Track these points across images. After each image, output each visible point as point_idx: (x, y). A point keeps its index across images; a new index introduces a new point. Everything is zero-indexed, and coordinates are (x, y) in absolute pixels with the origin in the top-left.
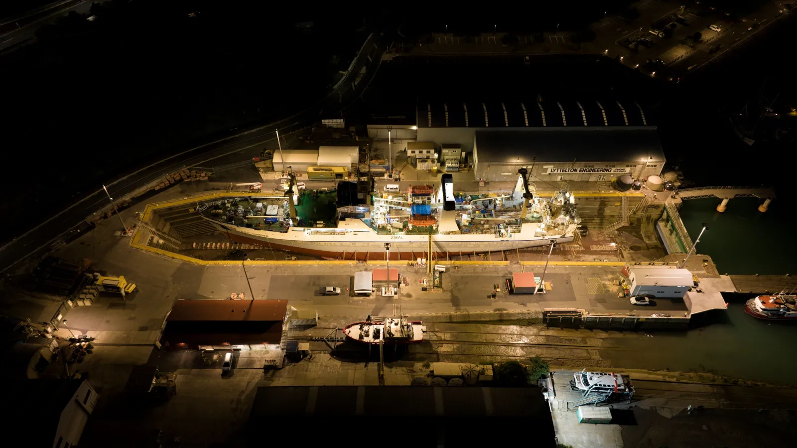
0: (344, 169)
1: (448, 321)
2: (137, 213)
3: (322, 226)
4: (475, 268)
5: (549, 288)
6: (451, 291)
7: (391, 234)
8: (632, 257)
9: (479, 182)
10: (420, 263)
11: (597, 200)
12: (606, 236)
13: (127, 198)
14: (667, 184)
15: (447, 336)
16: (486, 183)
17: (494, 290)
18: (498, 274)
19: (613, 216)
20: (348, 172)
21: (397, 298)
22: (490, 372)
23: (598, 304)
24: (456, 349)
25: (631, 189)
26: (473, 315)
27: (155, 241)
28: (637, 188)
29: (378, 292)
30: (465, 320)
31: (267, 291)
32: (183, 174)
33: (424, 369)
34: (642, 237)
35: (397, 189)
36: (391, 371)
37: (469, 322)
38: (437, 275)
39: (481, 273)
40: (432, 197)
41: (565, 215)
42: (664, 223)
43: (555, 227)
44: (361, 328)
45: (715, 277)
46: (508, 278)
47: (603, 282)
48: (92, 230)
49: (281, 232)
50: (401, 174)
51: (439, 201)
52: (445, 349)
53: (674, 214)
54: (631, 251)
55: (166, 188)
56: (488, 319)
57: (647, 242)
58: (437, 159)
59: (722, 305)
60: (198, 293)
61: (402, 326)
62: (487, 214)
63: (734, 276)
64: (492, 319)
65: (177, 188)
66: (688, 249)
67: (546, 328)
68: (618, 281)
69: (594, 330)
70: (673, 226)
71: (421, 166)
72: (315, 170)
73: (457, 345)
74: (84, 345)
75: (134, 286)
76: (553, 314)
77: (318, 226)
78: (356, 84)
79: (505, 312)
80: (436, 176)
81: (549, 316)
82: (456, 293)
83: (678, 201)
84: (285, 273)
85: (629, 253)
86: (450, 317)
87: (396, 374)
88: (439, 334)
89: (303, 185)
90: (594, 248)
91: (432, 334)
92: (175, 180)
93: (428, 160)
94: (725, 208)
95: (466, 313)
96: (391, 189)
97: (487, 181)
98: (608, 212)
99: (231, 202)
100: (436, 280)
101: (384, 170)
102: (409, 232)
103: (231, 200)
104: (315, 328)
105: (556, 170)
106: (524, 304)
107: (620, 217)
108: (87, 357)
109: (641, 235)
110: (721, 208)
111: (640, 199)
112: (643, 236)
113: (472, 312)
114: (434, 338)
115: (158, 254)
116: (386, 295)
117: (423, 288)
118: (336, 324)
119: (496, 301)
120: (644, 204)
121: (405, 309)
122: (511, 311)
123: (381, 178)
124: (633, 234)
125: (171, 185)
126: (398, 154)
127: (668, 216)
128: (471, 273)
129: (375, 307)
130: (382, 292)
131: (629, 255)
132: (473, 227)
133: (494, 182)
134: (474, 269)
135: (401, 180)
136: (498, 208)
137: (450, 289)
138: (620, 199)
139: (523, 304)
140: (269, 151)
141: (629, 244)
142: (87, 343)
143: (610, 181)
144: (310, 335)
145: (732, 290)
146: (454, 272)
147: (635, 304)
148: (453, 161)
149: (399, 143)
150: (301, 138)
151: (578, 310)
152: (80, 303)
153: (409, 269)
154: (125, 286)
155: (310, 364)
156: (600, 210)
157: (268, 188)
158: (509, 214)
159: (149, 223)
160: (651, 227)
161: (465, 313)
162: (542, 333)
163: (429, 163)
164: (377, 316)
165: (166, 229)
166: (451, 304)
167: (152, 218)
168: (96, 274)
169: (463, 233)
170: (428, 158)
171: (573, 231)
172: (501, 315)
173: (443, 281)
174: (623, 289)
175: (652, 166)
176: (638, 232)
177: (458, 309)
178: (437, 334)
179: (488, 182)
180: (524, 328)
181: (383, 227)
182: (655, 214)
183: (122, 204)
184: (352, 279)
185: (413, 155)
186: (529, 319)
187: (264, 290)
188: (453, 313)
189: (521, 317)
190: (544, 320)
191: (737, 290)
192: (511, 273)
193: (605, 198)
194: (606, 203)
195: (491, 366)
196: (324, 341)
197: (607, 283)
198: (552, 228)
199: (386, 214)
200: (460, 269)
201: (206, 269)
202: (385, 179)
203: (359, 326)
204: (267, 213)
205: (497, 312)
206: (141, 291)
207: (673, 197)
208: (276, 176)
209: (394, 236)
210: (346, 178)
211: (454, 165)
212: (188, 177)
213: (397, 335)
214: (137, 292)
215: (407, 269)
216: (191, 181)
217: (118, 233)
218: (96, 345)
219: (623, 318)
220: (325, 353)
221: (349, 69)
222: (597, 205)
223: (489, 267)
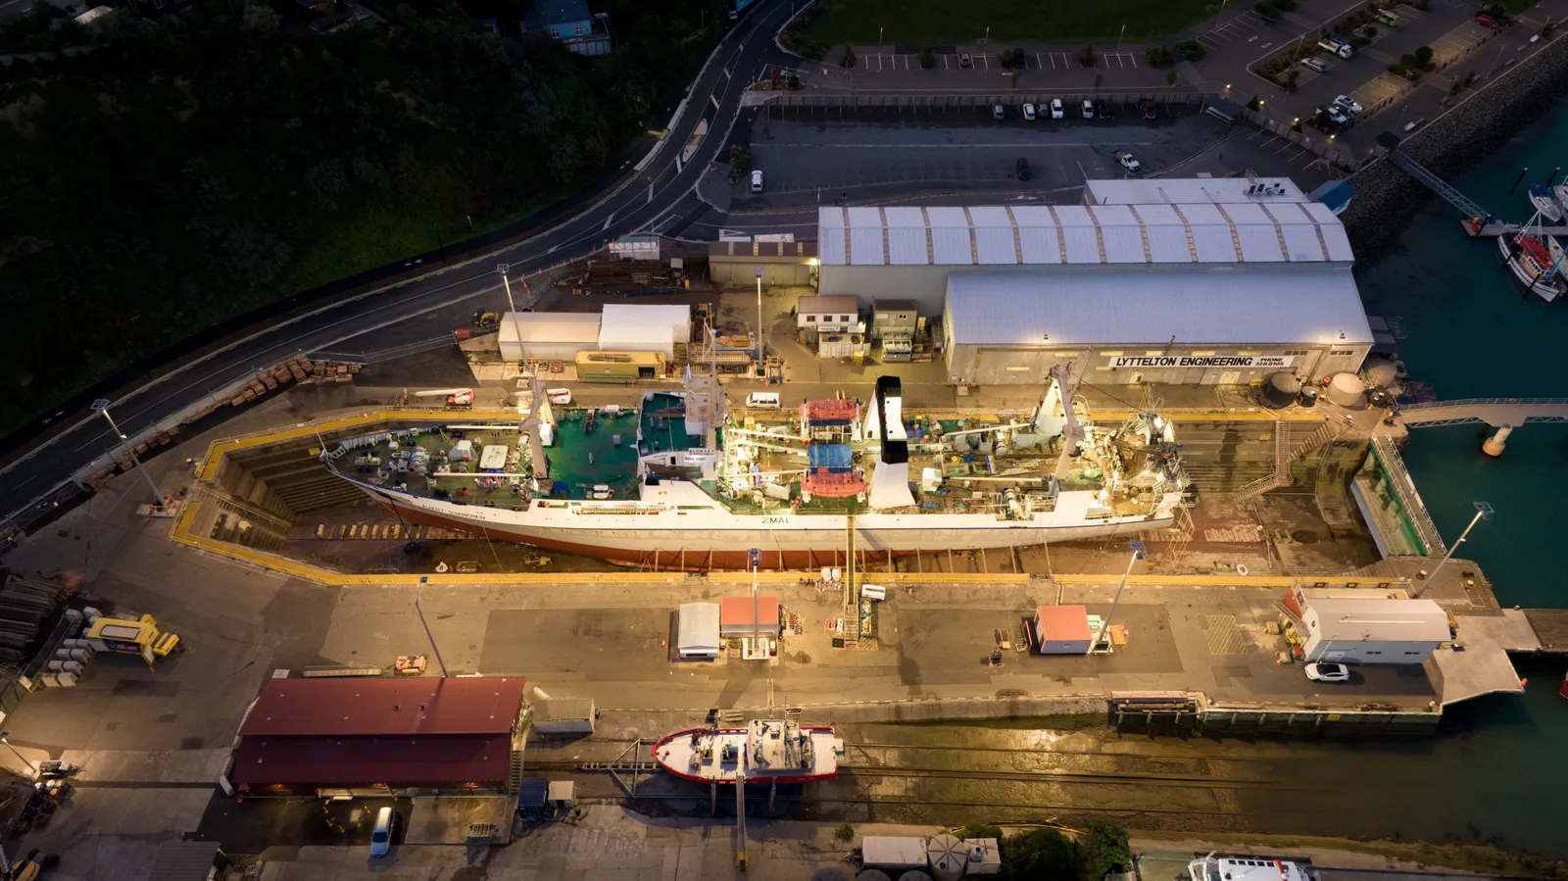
0: (658, 358)
1: (893, 719)
2: (189, 460)
3: (605, 495)
4: (951, 591)
5: (1120, 640)
6: (900, 648)
7: (762, 514)
8: (1297, 557)
9: (955, 386)
10: (827, 579)
11: (1220, 428)
12: (1239, 507)
13: (169, 424)
14: (1374, 394)
15: (889, 757)
16: (974, 389)
17: (995, 644)
18: (1004, 605)
19: (1253, 464)
20: (667, 363)
21: (777, 664)
22: (993, 858)
23: (1233, 680)
24: (913, 789)
25: (1295, 403)
26: (949, 706)
27: (229, 525)
28: (1308, 401)
29: (732, 651)
30: (931, 717)
31: (479, 649)
32: (295, 368)
33: (840, 844)
34: (1319, 511)
35: (775, 402)
36: (763, 851)
37: (941, 722)
38: (867, 608)
39: (966, 602)
40: (853, 426)
41: (1154, 471)
42: (1368, 481)
43: (1130, 496)
44: (695, 742)
45: (1493, 613)
46: (1027, 614)
47: (1242, 626)
48: (88, 502)
49: (513, 509)
50: (783, 368)
51: (870, 434)
52: (887, 788)
53: (1392, 464)
54: (1296, 544)
55: (258, 400)
56: (984, 715)
57: (1331, 523)
58: (863, 334)
59: (1512, 682)
60: (320, 654)
61: (788, 741)
62: (978, 463)
63: (1535, 612)
64: (992, 715)
65: (283, 400)
66: (1428, 546)
67: (1117, 735)
68: (1275, 625)
69: (1224, 741)
70: (1389, 488)
71: (826, 350)
72: (593, 358)
73: (914, 779)
74: (54, 787)
75: (174, 639)
76: (1133, 706)
77: (596, 495)
78: (685, 160)
79: (1021, 698)
80: (861, 373)
81: (1123, 709)
82: (909, 653)
83: (1400, 431)
84: (521, 604)
85: (1293, 549)
86: (898, 710)
87: (774, 857)
88: (872, 753)
89: (567, 393)
90: (1215, 536)
91: (857, 752)
92: (278, 383)
93: (844, 336)
94: (1502, 447)
95: (934, 701)
96: (761, 402)
97: (974, 384)
98: (1243, 453)
99: (402, 438)
100: (864, 621)
101: (746, 359)
102: (804, 509)
103: (400, 433)
104: (589, 740)
105: (1130, 361)
106: (1064, 680)
107: (1271, 465)
108: (60, 817)
109: (1316, 505)
110: (1493, 446)
111: (1316, 426)
112: (1320, 507)
113: (946, 700)
114: (862, 762)
115: (234, 559)
116: (751, 658)
117: (834, 640)
118: (636, 730)
119: (1000, 673)
120: (1324, 439)
121: (795, 691)
122: (1035, 697)
123: (740, 376)
124: (1299, 502)
125: (269, 394)
126: (777, 322)
127: (1378, 465)
128: (943, 603)
129: (728, 683)
130: (741, 649)
131: (1291, 554)
132: (947, 496)
133: (990, 386)
134: (950, 594)
135: (785, 381)
136: (1002, 450)
137: (896, 640)
138: (1270, 427)
139: (1061, 679)
140: (491, 314)
141: (1291, 525)
142: (59, 783)
143: (1247, 385)
144: (576, 757)
145: (1531, 645)
146: (904, 602)
147: (1317, 681)
148: (899, 338)
149: (780, 296)
150: (562, 283)
151: (1190, 696)
152: (49, 682)
153: (805, 593)
154: (153, 639)
155: (575, 831)
156: (1225, 448)
157: (489, 400)
158: (1026, 465)
159: (218, 483)
160: (1338, 488)
161: (932, 701)
162: (1108, 748)
163: (846, 342)
164: (731, 708)
165: (255, 497)
166: (898, 679)
167: (223, 471)
168: (89, 610)
169: (925, 512)
170: (844, 331)
171: (1172, 506)
172: (1014, 705)
173: (880, 623)
174: (1289, 645)
175: (1342, 353)
176: (1309, 499)
177: (914, 693)
178: (868, 752)
179: (977, 387)
180: (1065, 736)
181: (745, 496)
182: (1347, 460)
183: (157, 440)
184: (674, 617)
185: (810, 324)
186: (1077, 715)
187: (473, 647)
188: (903, 702)
189: (1058, 710)
190: (1112, 717)
191: (1542, 645)
192: (1033, 603)
193: (1237, 423)
194: (1240, 434)
195: (995, 839)
196: (609, 772)
197: (1252, 628)
198: (1124, 497)
199: (752, 465)
200: (918, 593)
201: (340, 596)
202: (748, 379)
203: (688, 739)
204: (482, 466)
205: (1005, 699)
206: (191, 650)
207: (1389, 423)
208: (507, 372)
209: (770, 516)
210: (663, 376)
211: (900, 347)
212: (308, 375)
213: (777, 763)
214: (182, 651)
215: (798, 593)
216: (313, 384)
217: (145, 509)
218: (80, 784)
219: (1290, 714)
220: (611, 804)
221: (672, 125)
222: (1218, 441)
223: (983, 589)
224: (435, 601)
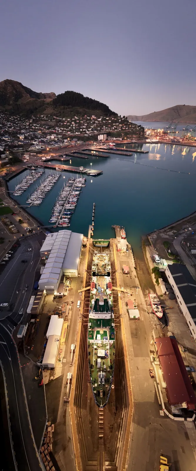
17: (128, 277)
23: (129, 258)
28: (86, 244)
45: (117, 239)
47: (122, 256)
59: (125, 240)
82: (132, 287)
84: (132, 350)
86: (141, 289)
92: (50, 461)
120: (91, 245)
125: (55, 464)
139: (132, 272)
145: (121, 238)
161: (139, 285)
166: (136, 288)
175: (83, 238)
187: (144, 359)
196: (162, 329)
207: (90, 238)
208: (59, 366)
220: (168, 328)
224: (134, 372)
